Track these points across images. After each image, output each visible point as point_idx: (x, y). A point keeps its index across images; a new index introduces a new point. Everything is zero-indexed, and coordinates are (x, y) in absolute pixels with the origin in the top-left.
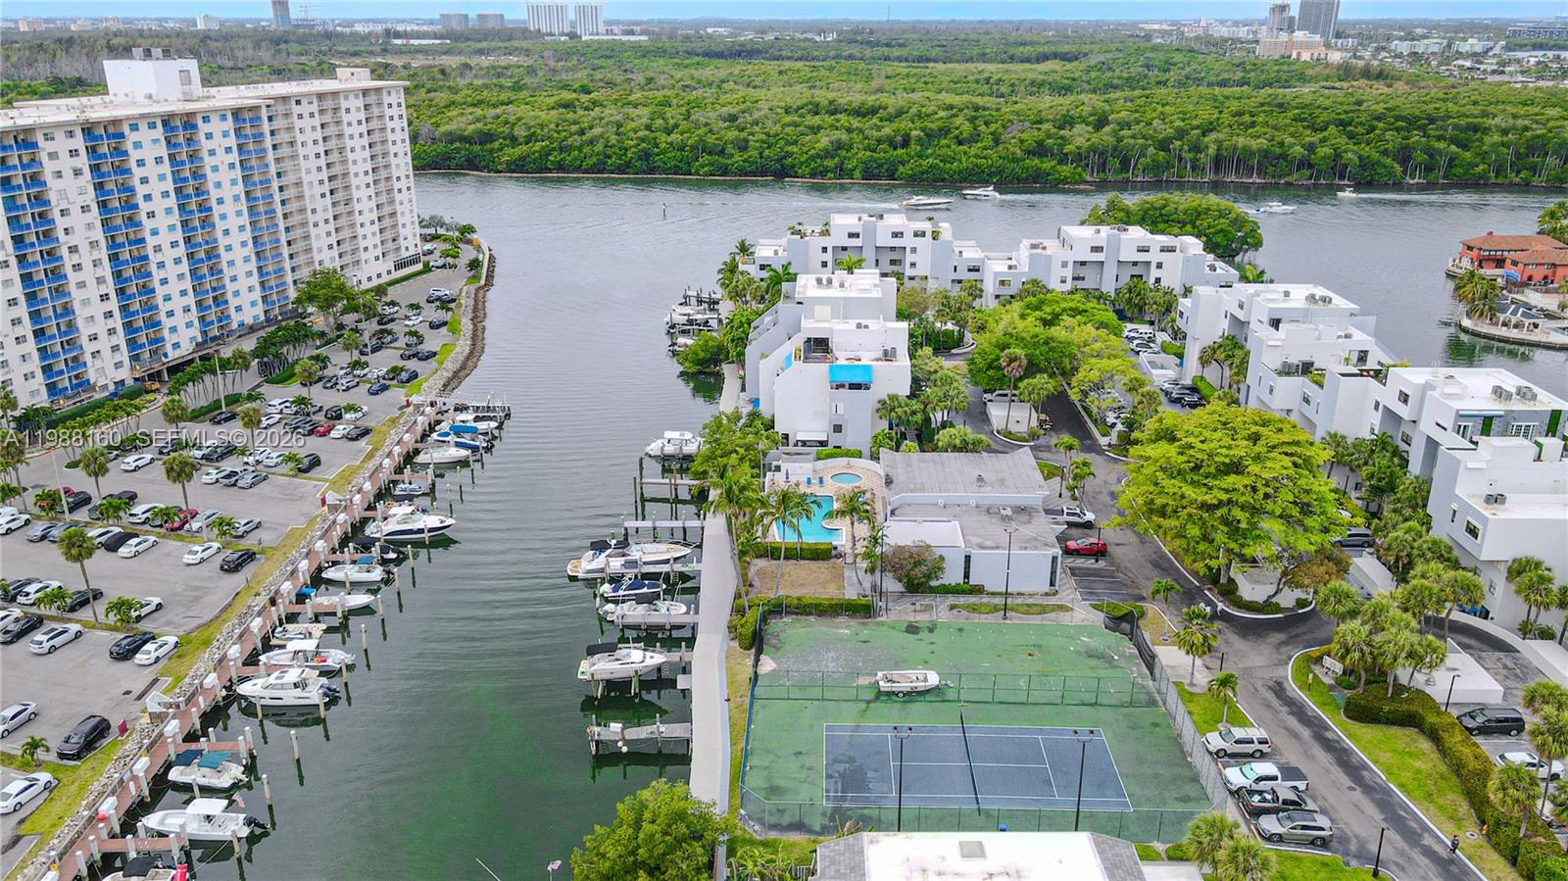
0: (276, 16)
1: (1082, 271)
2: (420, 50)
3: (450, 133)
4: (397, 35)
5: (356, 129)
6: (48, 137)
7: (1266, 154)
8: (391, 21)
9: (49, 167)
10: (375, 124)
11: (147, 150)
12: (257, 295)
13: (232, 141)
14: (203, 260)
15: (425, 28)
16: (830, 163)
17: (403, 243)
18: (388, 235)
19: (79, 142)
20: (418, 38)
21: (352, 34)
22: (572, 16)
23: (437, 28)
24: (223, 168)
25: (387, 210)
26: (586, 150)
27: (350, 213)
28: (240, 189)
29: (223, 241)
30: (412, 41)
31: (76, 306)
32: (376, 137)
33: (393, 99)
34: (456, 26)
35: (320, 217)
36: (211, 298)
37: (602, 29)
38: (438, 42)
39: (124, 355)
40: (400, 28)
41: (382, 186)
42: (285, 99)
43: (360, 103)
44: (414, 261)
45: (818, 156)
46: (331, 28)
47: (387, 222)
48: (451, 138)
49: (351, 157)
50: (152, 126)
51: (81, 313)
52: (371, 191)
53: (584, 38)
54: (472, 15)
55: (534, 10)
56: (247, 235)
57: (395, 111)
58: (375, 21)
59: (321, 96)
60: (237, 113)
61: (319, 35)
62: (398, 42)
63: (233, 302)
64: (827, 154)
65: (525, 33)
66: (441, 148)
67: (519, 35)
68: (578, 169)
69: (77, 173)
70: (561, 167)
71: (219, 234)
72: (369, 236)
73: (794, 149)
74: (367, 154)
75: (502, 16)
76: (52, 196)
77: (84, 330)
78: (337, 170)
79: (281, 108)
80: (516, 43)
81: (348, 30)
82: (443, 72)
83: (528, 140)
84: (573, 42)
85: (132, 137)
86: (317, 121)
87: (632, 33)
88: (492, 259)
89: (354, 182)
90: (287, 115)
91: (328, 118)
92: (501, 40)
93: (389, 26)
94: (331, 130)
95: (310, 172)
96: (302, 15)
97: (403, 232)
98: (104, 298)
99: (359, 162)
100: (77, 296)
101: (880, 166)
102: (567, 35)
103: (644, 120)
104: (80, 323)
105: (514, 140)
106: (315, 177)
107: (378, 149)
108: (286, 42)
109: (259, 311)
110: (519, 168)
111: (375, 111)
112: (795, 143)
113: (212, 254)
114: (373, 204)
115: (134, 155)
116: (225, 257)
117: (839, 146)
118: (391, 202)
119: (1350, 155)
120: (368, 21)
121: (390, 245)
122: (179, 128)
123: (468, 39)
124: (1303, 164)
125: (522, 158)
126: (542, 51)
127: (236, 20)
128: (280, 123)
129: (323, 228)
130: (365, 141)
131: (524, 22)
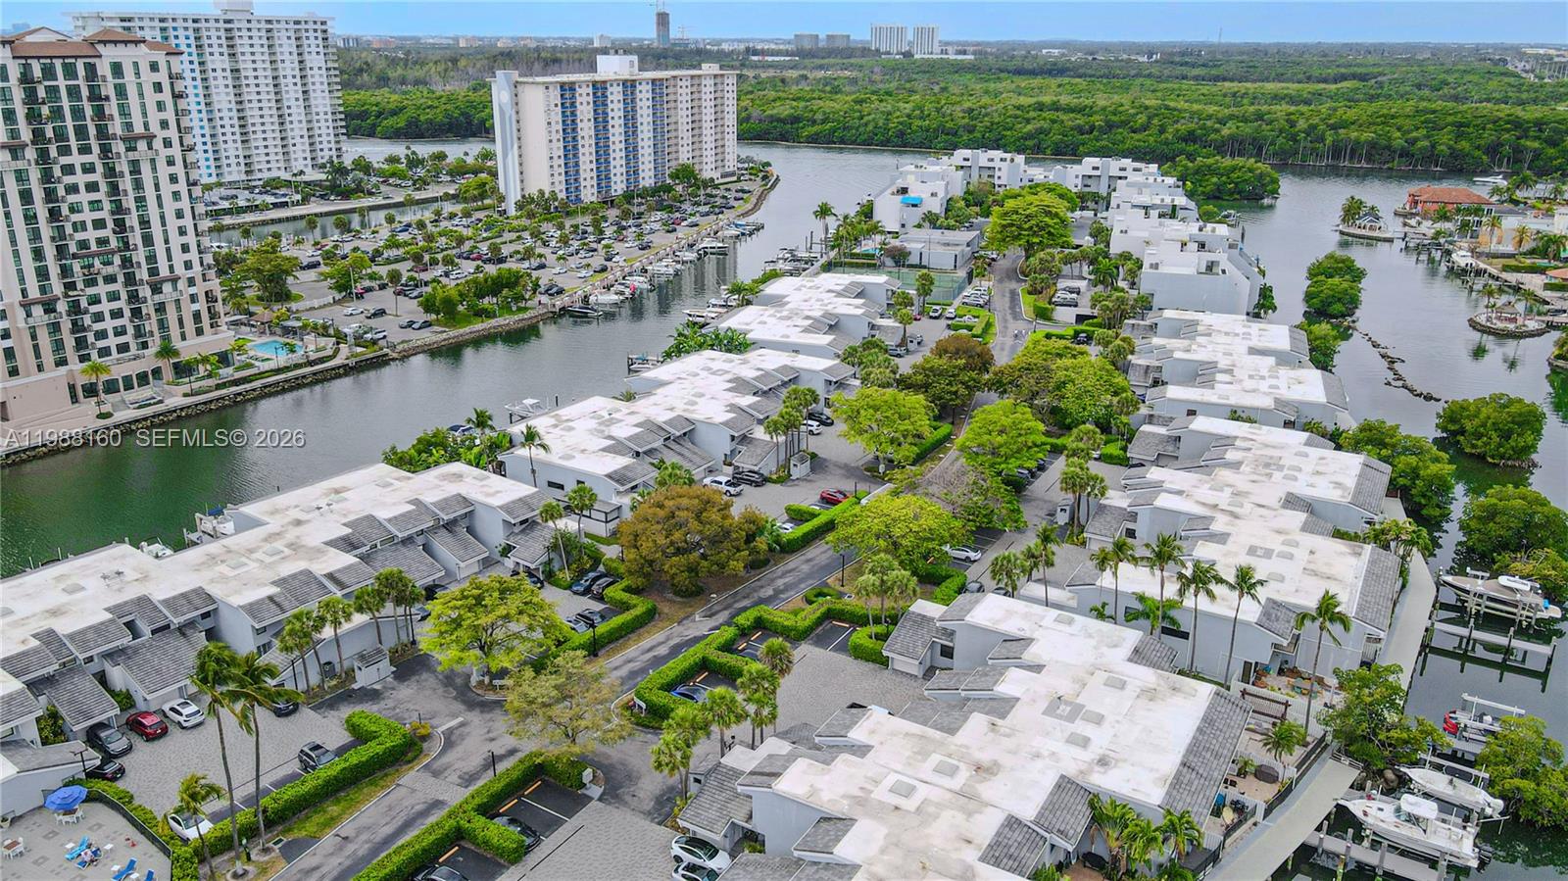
0: (659, 36)
1: (1089, 182)
2: (771, 66)
3: (772, 116)
4: (755, 52)
5: (708, 96)
6: (580, 87)
7: (1373, 145)
8: (752, 40)
9: (579, 100)
10: (718, 94)
11: (615, 95)
12: (652, 173)
13: (650, 96)
14: (631, 152)
15: (781, 47)
16: (1030, 143)
17: (727, 164)
18: (719, 157)
19: (590, 90)
20: (772, 55)
21: (718, 51)
22: (910, 37)
23: (789, 47)
24: (645, 108)
25: (720, 143)
26: (861, 129)
27: (701, 142)
28: (650, 119)
29: (640, 144)
30: (766, 58)
31: (581, 163)
32: (719, 101)
33: (730, 81)
34: (807, 45)
35: (685, 142)
36: (633, 172)
37: (937, 49)
38: (787, 58)
39: (595, 190)
40: (759, 47)
41: (719, 129)
42: (675, 77)
43: (712, 82)
44: (732, 174)
45: (1022, 138)
46: (702, 46)
47: (719, 150)
48: (773, 119)
49: (704, 111)
50: (618, 85)
51: (582, 167)
52: (713, 131)
53: (916, 57)
54: (822, 36)
55: (877, 31)
56: (651, 143)
57: (730, 88)
58: (740, 41)
59: (692, 77)
60: (654, 81)
61: (691, 51)
62: (755, 58)
63: (642, 175)
64: (1029, 136)
65: (865, 51)
66: (764, 126)
67: (859, 53)
68: (853, 143)
69: (588, 103)
70: (842, 141)
71: (639, 140)
72: (709, 156)
73: (1009, 133)
74: (713, 110)
75: (848, 36)
76: (578, 113)
77: (583, 175)
78: (696, 118)
79: (672, 82)
80: (852, 61)
81: (716, 48)
82: (783, 81)
83: (824, 122)
84: (905, 61)
85: (610, 89)
86: (689, 91)
87: (964, 53)
88: (778, 179)
89: (704, 125)
90: (675, 86)
91: (695, 89)
92: (842, 58)
93: (751, 45)
94: (695, 96)
95: (682, 117)
96: (679, 36)
97: (727, 157)
98: (591, 162)
99: (708, 114)
100: (582, 159)
101: (1068, 146)
102: (902, 54)
103: (907, 111)
104: (581, 172)
105: (814, 122)
106: (685, 120)
107: (719, 108)
108: (665, 58)
109: (652, 181)
110: (814, 141)
111: (720, 87)
112: (1011, 129)
113: (635, 149)
114: (713, 139)
115: (610, 98)
116: (641, 151)
117: (1041, 131)
118: (723, 139)
119: (1442, 147)
120: (733, 41)
121: (719, 163)
122: (629, 86)
123: (813, 57)
124: (1404, 154)
125: (817, 134)
126: (872, 67)
127: (623, 39)
128: (671, 90)
129: (686, 148)
130: (713, 103)
131: (868, 42)
